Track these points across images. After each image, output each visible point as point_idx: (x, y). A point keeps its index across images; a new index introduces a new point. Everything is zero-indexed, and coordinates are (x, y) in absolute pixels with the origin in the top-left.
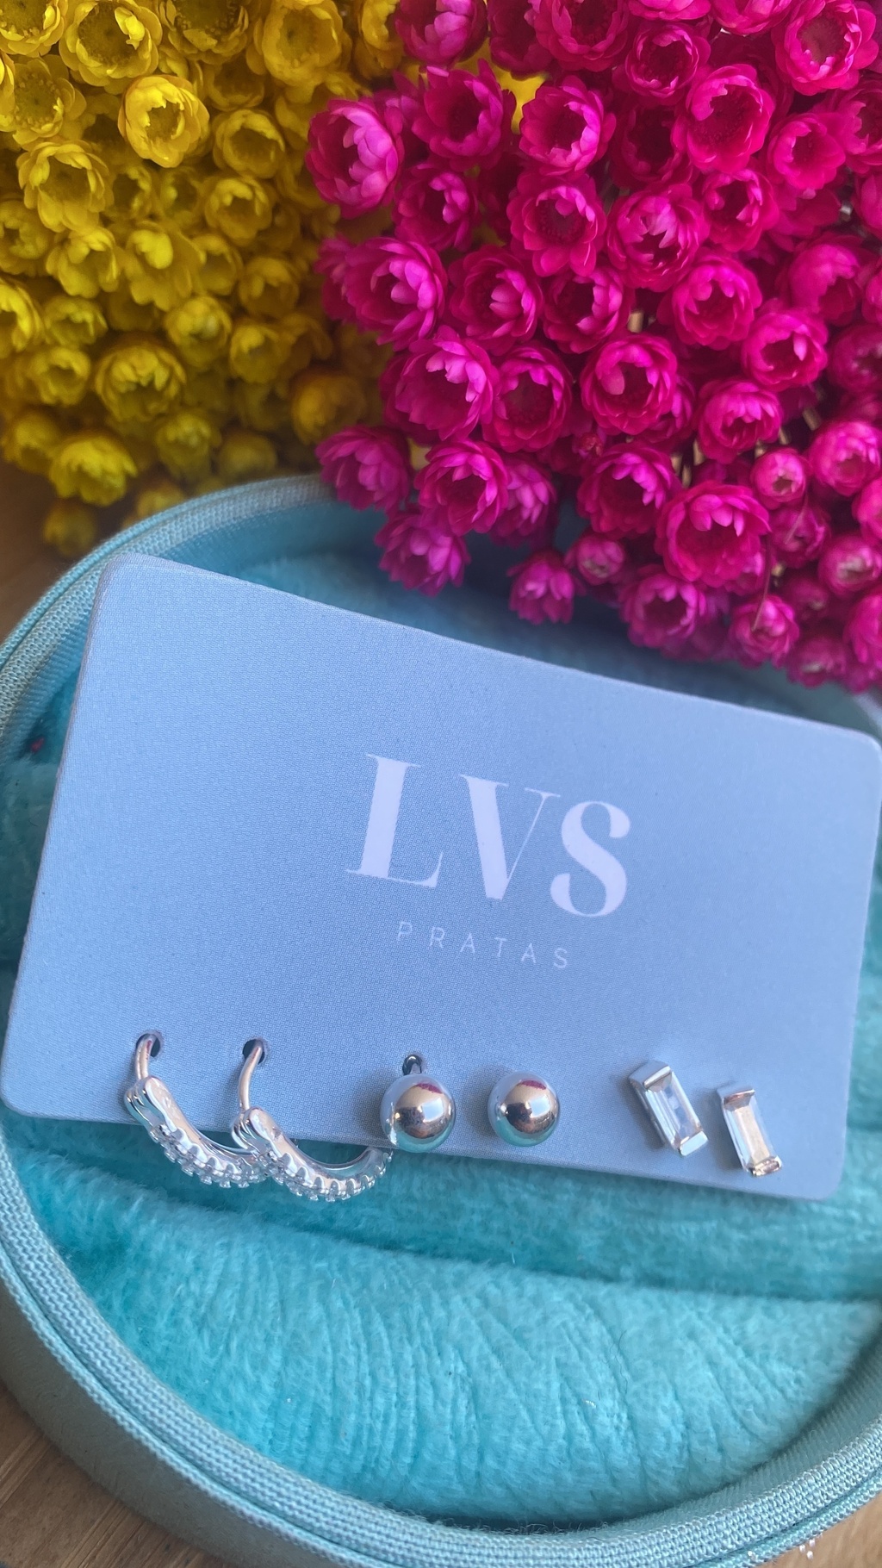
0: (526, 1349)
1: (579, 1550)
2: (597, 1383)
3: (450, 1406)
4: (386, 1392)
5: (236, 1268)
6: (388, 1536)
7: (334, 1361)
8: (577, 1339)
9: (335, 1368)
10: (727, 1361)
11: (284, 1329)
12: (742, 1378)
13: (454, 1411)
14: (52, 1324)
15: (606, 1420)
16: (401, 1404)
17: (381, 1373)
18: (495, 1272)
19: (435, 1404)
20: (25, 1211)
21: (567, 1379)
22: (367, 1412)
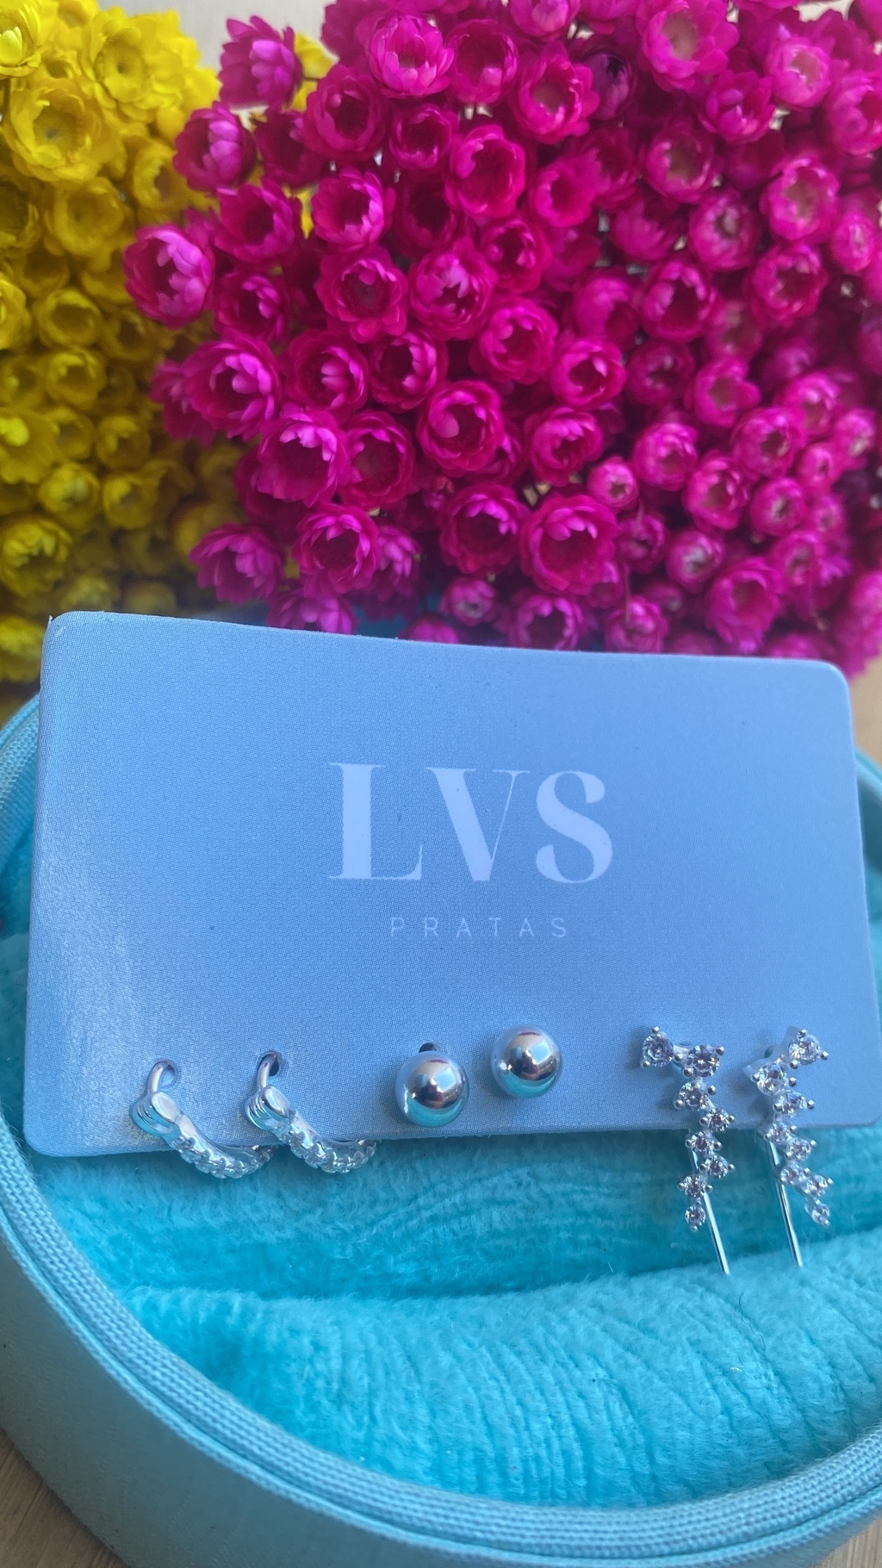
0: (657, 1338)
1: (782, 1490)
2: (735, 1350)
3: (604, 1413)
4: (539, 1416)
5: (352, 1337)
6: (596, 1531)
7: (479, 1398)
8: (701, 1316)
9: (482, 1407)
10: (845, 1295)
11: (420, 1382)
12: (865, 1305)
13: (611, 1418)
14: (197, 1427)
15: (756, 1383)
16: (557, 1425)
17: (528, 1398)
18: (598, 1283)
19: (590, 1414)
20: (135, 1325)
21: (705, 1354)
22: (527, 1442)
